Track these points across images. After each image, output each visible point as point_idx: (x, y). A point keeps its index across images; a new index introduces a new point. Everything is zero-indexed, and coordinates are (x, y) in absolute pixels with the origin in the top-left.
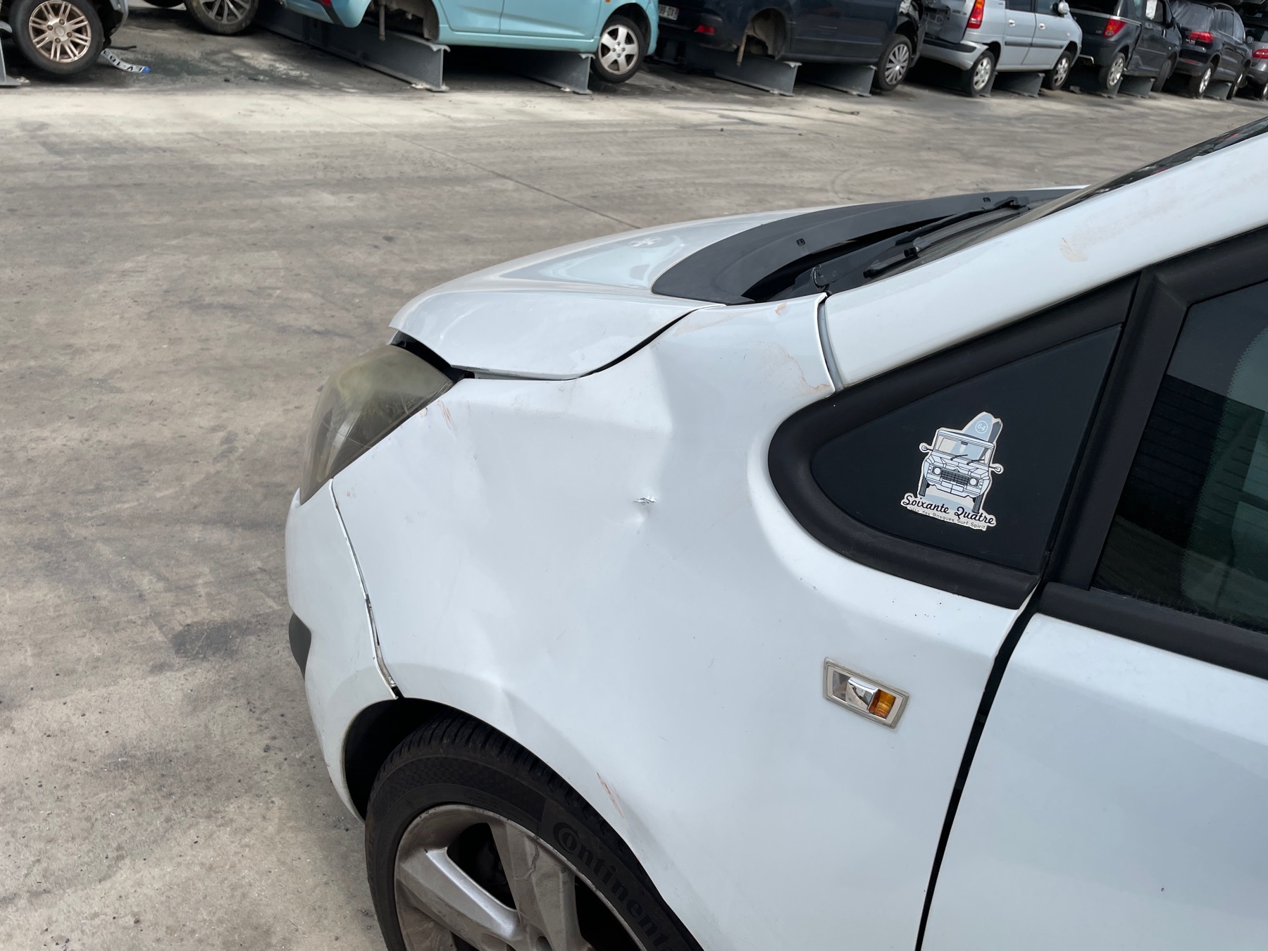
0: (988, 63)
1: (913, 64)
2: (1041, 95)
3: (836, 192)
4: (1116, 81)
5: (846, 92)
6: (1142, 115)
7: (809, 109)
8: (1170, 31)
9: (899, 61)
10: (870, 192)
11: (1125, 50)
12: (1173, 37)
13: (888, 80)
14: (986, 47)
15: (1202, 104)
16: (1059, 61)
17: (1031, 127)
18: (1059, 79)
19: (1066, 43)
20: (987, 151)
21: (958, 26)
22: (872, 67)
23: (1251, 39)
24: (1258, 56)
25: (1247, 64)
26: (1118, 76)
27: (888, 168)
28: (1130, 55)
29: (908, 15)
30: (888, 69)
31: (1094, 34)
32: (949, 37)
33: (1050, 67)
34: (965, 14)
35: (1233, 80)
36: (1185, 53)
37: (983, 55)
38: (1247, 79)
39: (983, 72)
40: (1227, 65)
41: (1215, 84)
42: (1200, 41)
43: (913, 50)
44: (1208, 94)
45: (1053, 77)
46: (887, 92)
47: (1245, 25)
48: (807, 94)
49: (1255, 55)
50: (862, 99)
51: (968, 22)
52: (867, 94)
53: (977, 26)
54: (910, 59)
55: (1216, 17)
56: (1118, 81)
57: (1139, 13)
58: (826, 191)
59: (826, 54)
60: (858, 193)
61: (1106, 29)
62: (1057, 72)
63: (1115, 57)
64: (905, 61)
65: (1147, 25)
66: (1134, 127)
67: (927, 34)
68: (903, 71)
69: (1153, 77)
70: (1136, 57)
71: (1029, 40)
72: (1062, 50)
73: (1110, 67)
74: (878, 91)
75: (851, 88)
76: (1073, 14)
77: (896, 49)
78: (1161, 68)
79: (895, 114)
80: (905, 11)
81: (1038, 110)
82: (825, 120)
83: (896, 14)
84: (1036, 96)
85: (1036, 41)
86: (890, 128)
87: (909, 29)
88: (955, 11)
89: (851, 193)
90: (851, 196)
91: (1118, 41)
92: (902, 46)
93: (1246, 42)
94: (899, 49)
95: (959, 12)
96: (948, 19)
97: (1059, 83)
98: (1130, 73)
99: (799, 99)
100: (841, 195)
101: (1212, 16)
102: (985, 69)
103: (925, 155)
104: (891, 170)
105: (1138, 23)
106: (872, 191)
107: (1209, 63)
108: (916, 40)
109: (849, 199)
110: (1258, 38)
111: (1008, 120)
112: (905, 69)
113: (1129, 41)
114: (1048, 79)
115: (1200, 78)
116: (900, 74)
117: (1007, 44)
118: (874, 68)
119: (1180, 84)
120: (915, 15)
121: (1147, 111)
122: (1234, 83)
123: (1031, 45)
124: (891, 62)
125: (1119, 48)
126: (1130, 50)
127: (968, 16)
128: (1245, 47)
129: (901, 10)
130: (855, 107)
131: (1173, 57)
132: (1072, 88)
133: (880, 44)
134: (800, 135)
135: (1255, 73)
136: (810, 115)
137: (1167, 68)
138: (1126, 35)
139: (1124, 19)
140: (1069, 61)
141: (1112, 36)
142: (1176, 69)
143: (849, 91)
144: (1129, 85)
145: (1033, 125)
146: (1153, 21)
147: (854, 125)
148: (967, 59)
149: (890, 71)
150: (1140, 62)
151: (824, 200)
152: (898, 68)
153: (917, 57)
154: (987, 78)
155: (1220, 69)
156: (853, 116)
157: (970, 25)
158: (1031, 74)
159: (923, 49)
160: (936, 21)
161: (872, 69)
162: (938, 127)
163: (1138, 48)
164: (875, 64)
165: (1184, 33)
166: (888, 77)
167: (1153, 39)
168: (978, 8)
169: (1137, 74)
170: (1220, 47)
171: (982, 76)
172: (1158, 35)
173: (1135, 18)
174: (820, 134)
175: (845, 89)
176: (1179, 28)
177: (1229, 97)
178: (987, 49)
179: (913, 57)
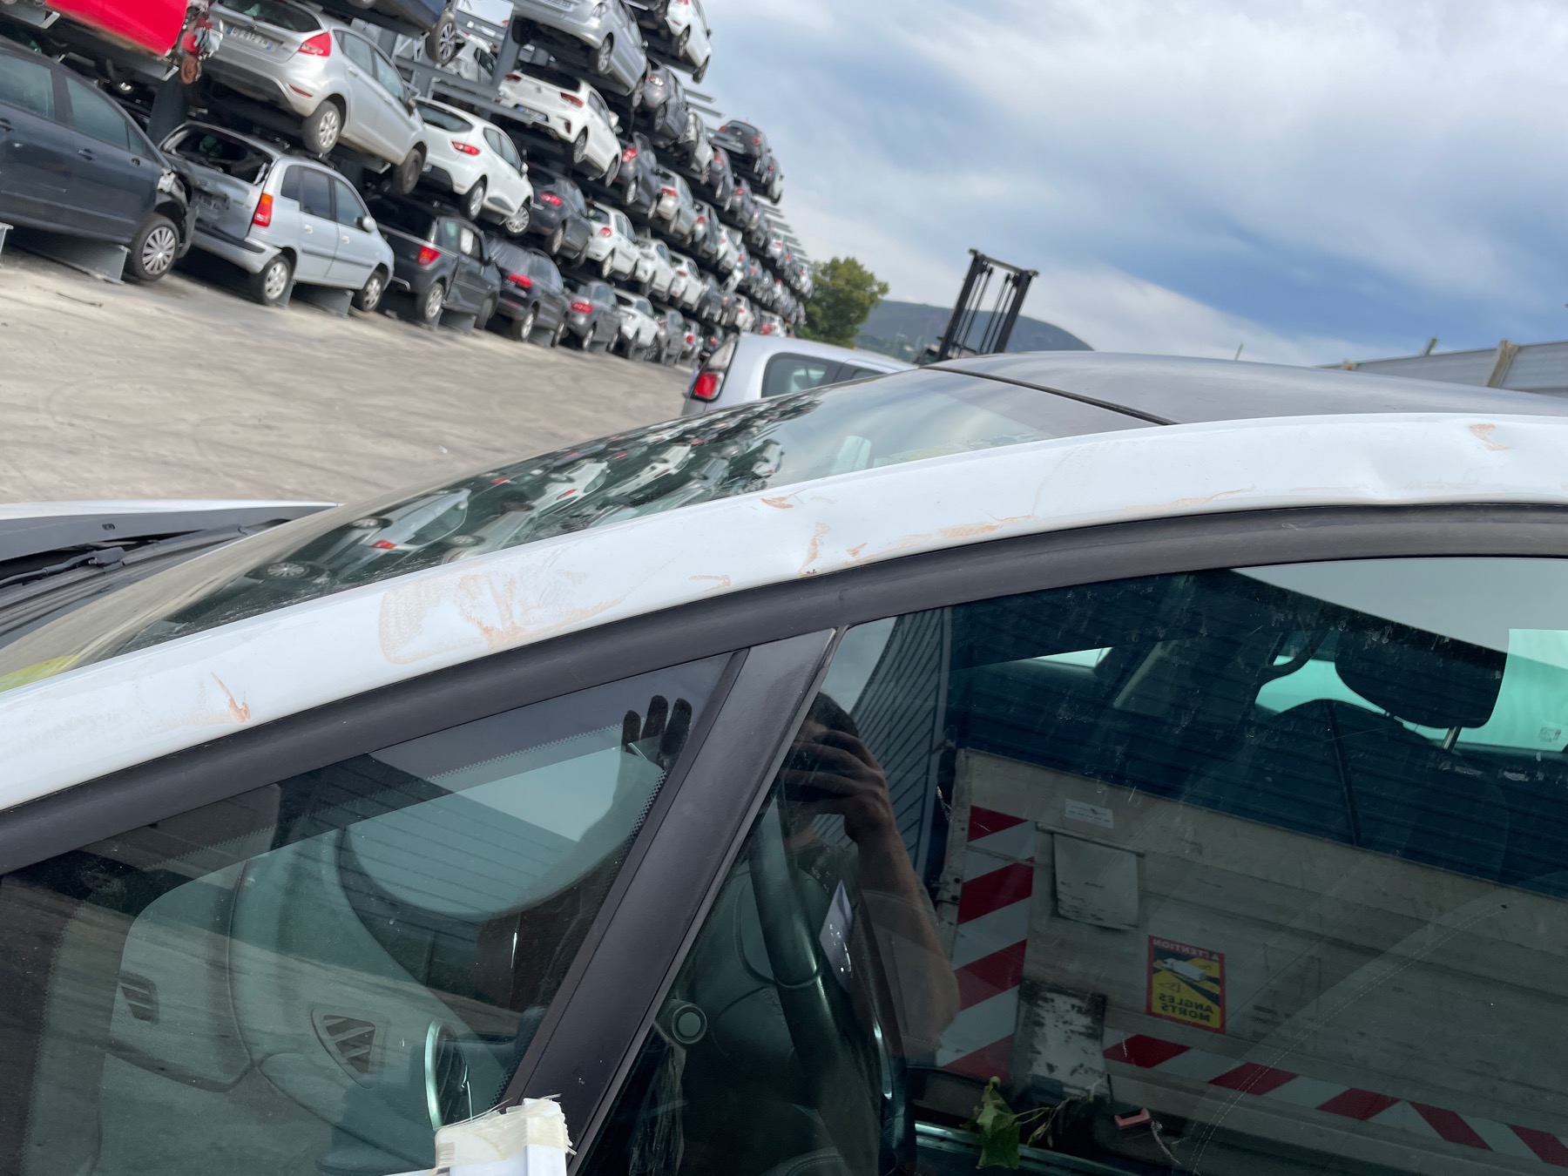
0: (282, 270)
1: (182, 254)
2: (351, 315)
3: (52, 413)
4: (435, 314)
5: (87, 273)
6: (463, 355)
7: (25, 288)
8: (489, 268)
9: (162, 247)
10: (105, 417)
11: (442, 281)
12: (491, 275)
13: (147, 268)
14: (278, 251)
15: (526, 350)
16: (369, 282)
17: (337, 353)
18: (371, 302)
19: (375, 264)
20: (276, 377)
21: (241, 221)
22: (122, 247)
23: (568, 291)
24: (577, 309)
25: (567, 314)
26: (437, 308)
27: (138, 386)
28: (448, 288)
29: (170, 194)
30: (146, 255)
31: (407, 257)
32: (231, 230)
33: (359, 285)
34: (249, 208)
35: (554, 327)
36: (505, 293)
37: (276, 259)
38: (568, 329)
39: (276, 279)
40: (547, 312)
41: (538, 330)
42: (520, 284)
43: (182, 237)
44: (532, 339)
45: (363, 299)
46: (147, 283)
47: (563, 275)
48: (23, 267)
49: (573, 307)
50: (109, 286)
51: (253, 218)
52: (118, 281)
53: (265, 224)
54: (178, 250)
55: (533, 262)
56: (438, 312)
57: (454, 243)
58: (37, 410)
59: (50, 220)
60: (86, 418)
61: (419, 255)
62: (367, 294)
63: (431, 288)
64: (170, 248)
65: (464, 258)
66: (454, 367)
67: (199, 220)
68: (168, 261)
69: (475, 314)
70: (455, 291)
71: (331, 252)
72: (371, 271)
73: (426, 297)
74: (133, 278)
75: (94, 269)
76: (382, 232)
77: (156, 232)
78: (482, 305)
79: (156, 313)
80: (167, 189)
81: (346, 333)
82: (48, 308)
83: (154, 191)
84: (345, 315)
85: (339, 254)
86: (145, 331)
87: (173, 211)
88: (235, 201)
89: (76, 416)
90: (75, 421)
91: (435, 271)
92: (165, 230)
93: (563, 293)
94: (160, 232)
95: (242, 204)
96: (228, 208)
97: (371, 306)
98: (450, 307)
99: (11, 272)
100: (59, 419)
101: (528, 261)
102: (279, 275)
103: (192, 374)
104: (141, 388)
105: (454, 255)
106: (109, 416)
107: (530, 308)
108: (184, 226)
109: (71, 425)
110: (574, 290)
111: (308, 341)
112: (171, 258)
113: (446, 273)
114: (358, 299)
115: (522, 323)
116: (164, 263)
117: (304, 251)
118: (127, 250)
119: (502, 324)
120: (182, 196)
121: (469, 350)
122: (556, 331)
123: (334, 258)
124: (149, 246)
125: (436, 278)
126: (448, 282)
127: (253, 209)
128: (562, 297)
129: (160, 186)
130: (98, 296)
131: (493, 296)
132: (388, 312)
133: (132, 222)
134: (5, 324)
135: (574, 324)
136: (25, 298)
137: (488, 308)
138: (442, 266)
139: (439, 249)
140: (381, 283)
141: (426, 264)
142: (498, 308)
143: (92, 272)
144: (449, 318)
145: (340, 351)
146: (470, 256)
147: (95, 321)
148: (256, 262)
149: (148, 258)
150: (459, 296)
151: (31, 423)
152: (161, 255)
153: (187, 246)
154: (282, 286)
155: (541, 316)
156: (92, 308)
157: (254, 221)
158: (338, 291)
159: (194, 237)
160: (212, 207)
161: (122, 251)
162: (215, 338)
163: (456, 281)
164: (126, 245)
165: (503, 273)
166: (147, 264)
167: (472, 275)
168: (264, 205)
169: (457, 308)
170: (539, 294)
171: (275, 283)
172: (476, 271)
173: (450, 249)
174: (37, 326)
175: (85, 269)
176: (497, 267)
177: (553, 345)
178: (280, 254)
179: (181, 245)
